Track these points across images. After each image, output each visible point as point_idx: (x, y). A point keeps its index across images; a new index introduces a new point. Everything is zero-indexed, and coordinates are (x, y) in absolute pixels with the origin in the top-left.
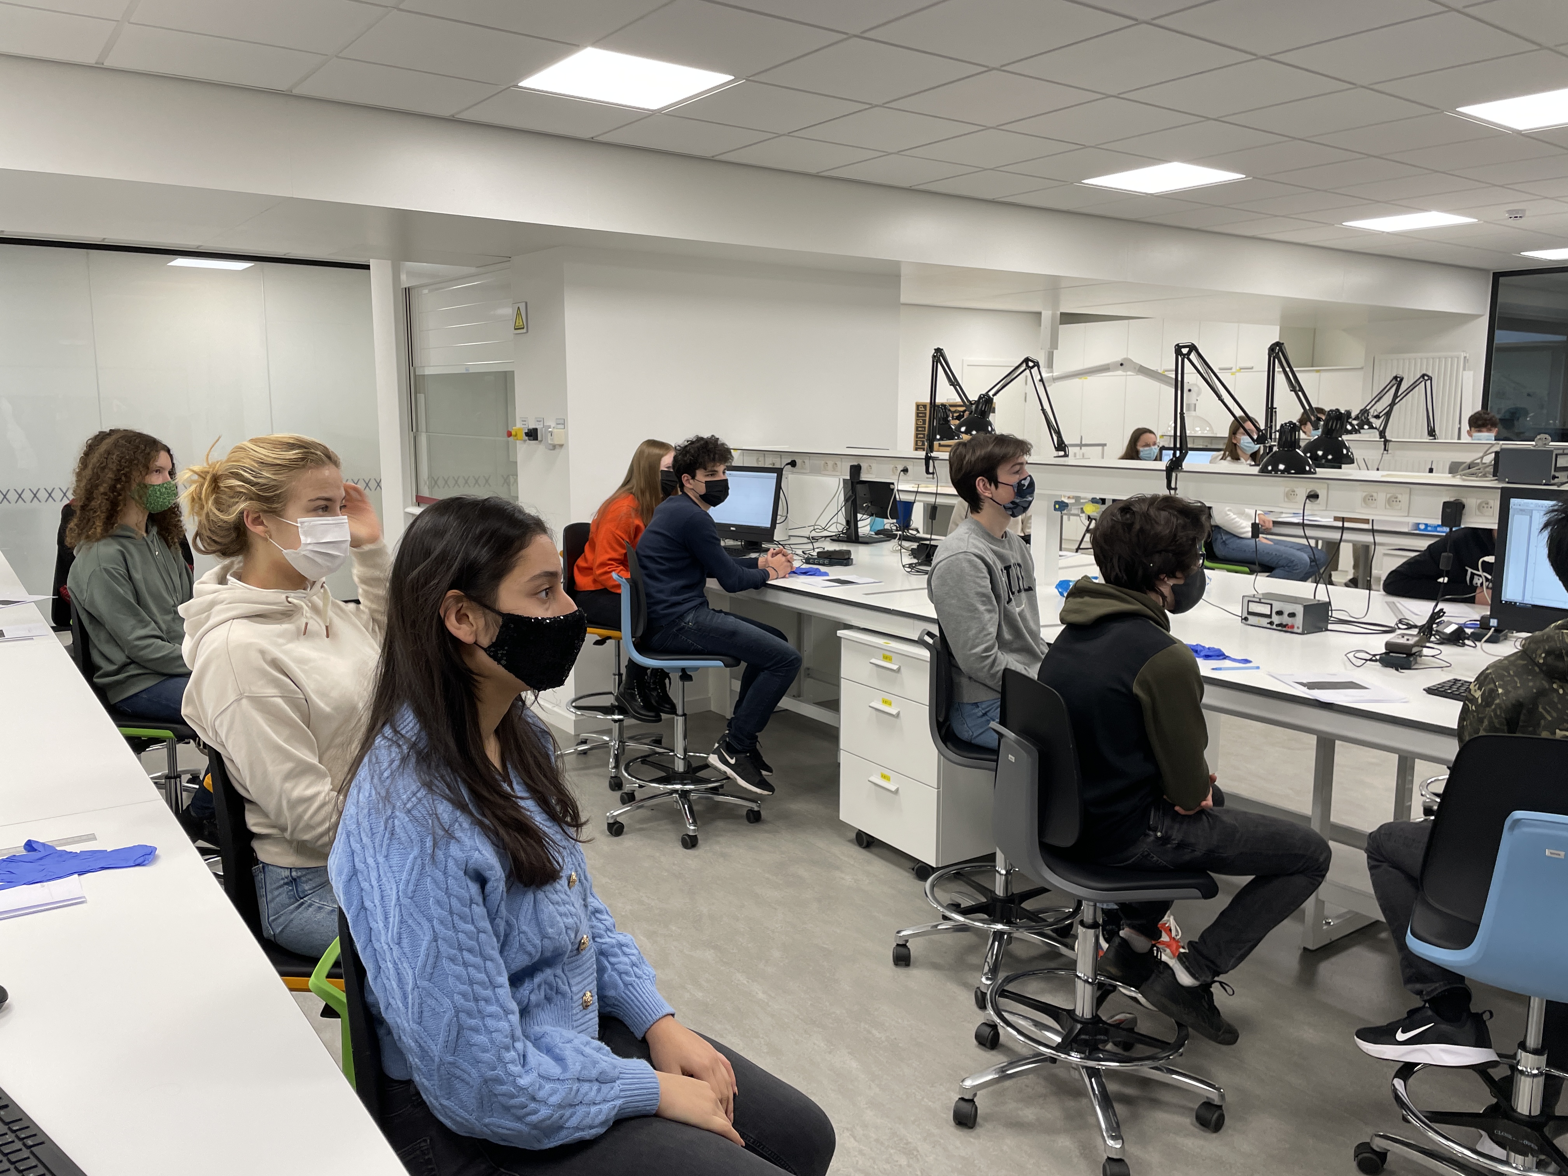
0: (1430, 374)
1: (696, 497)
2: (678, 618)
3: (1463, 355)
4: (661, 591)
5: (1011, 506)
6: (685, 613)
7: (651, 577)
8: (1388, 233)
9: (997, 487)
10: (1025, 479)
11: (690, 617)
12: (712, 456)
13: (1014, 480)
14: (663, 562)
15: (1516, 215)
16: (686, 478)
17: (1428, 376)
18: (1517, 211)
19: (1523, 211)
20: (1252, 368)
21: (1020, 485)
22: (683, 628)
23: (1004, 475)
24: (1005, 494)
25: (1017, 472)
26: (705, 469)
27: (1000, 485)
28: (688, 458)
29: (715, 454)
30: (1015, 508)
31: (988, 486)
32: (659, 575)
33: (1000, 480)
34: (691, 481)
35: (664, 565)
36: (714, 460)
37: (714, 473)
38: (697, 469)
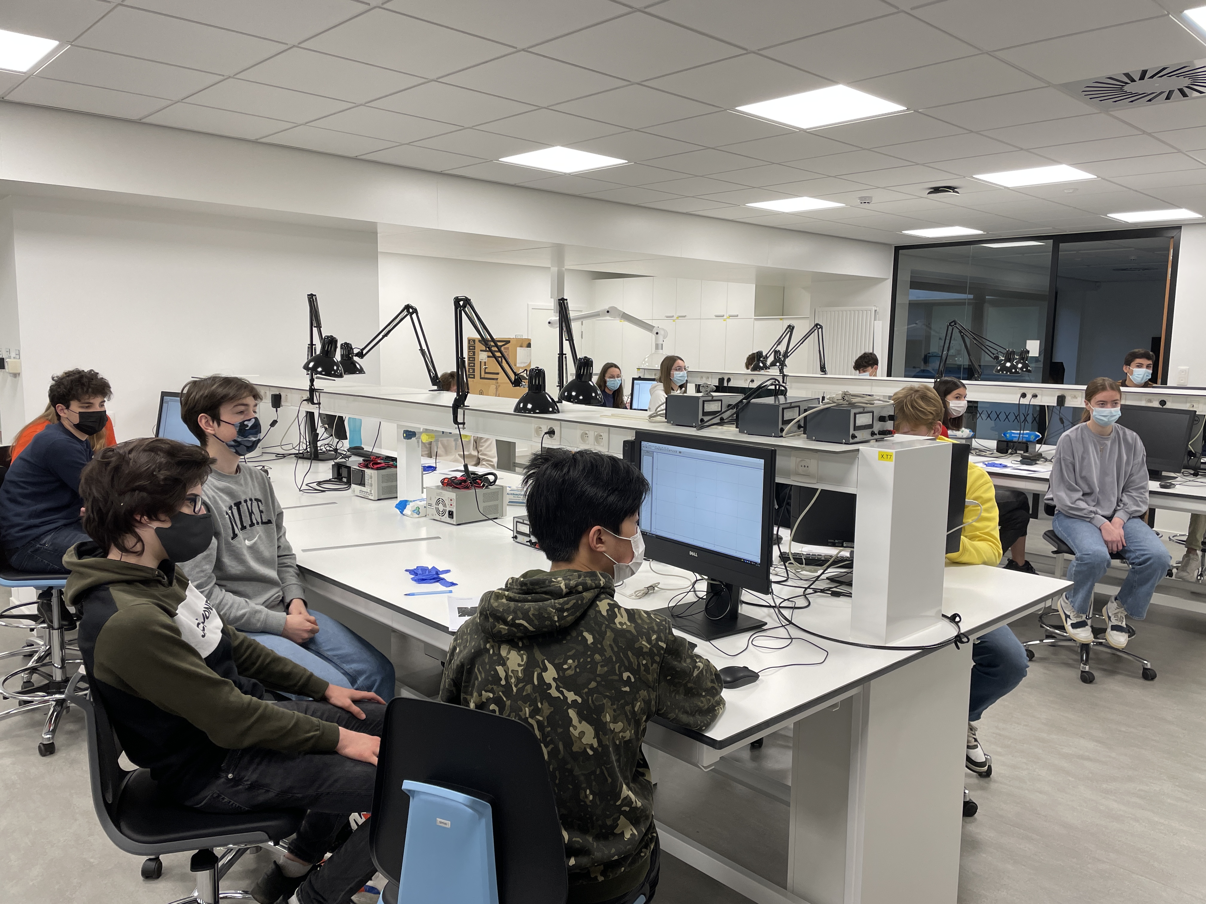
0: (821, 324)
1: (71, 426)
2: (34, 539)
3: (874, 308)
4: (18, 515)
5: (233, 443)
6: (42, 535)
7: (13, 501)
8: (787, 213)
9: (219, 425)
10: (249, 420)
11: (47, 539)
12: (85, 389)
13: (238, 419)
14: (26, 486)
15: (865, 201)
16: (60, 408)
17: (820, 325)
18: (865, 198)
19: (870, 198)
20: (737, 316)
21: (242, 426)
22: (37, 550)
23: (227, 413)
24: (228, 432)
25: (242, 412)
26: (79, 401)
27: (222, 424)
28: (62, 390)
29: (89, 387)
30: (238, 446)
31: (211, 423)
32: (20, 499)
33: (223, 418)
34: (66, 411)
35: (27, 489)
36: (87, 392)
37: (90, 405)
38: (72, 400)
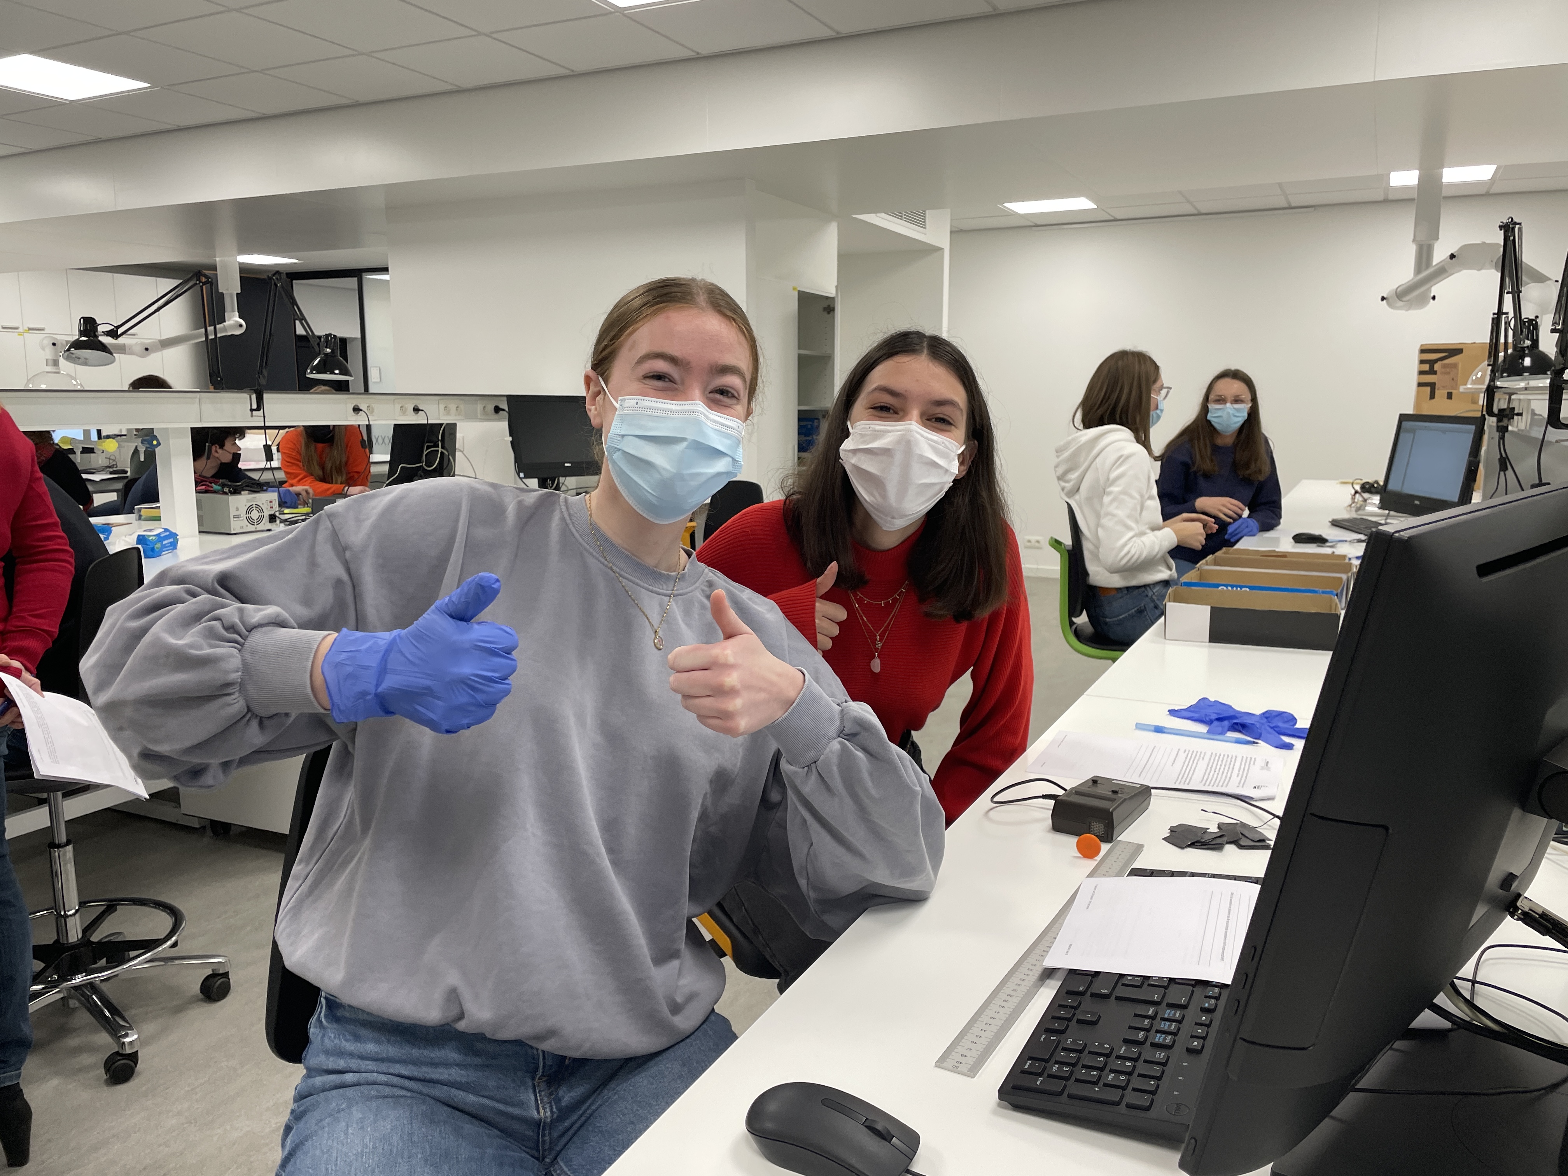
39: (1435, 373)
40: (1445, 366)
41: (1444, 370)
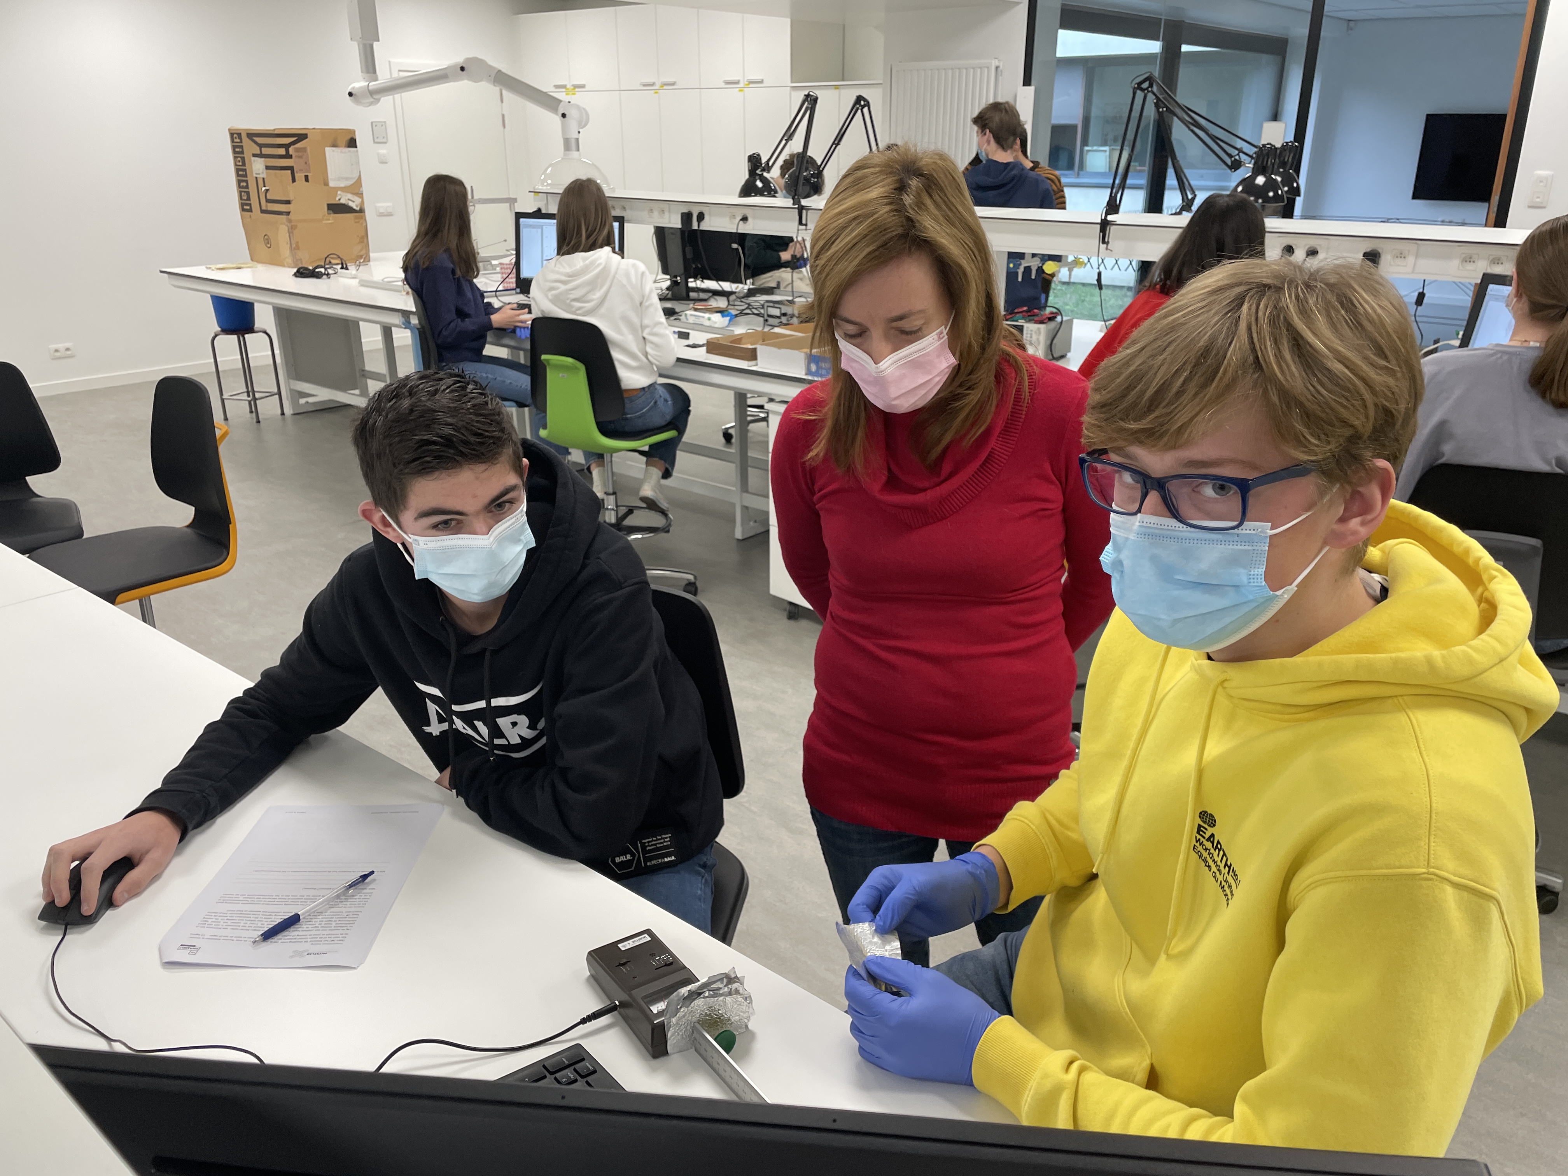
3: (995, 63)
20: (762, 82)
39: (291, 157)
40: (297, 150)
41: (297, 154)
